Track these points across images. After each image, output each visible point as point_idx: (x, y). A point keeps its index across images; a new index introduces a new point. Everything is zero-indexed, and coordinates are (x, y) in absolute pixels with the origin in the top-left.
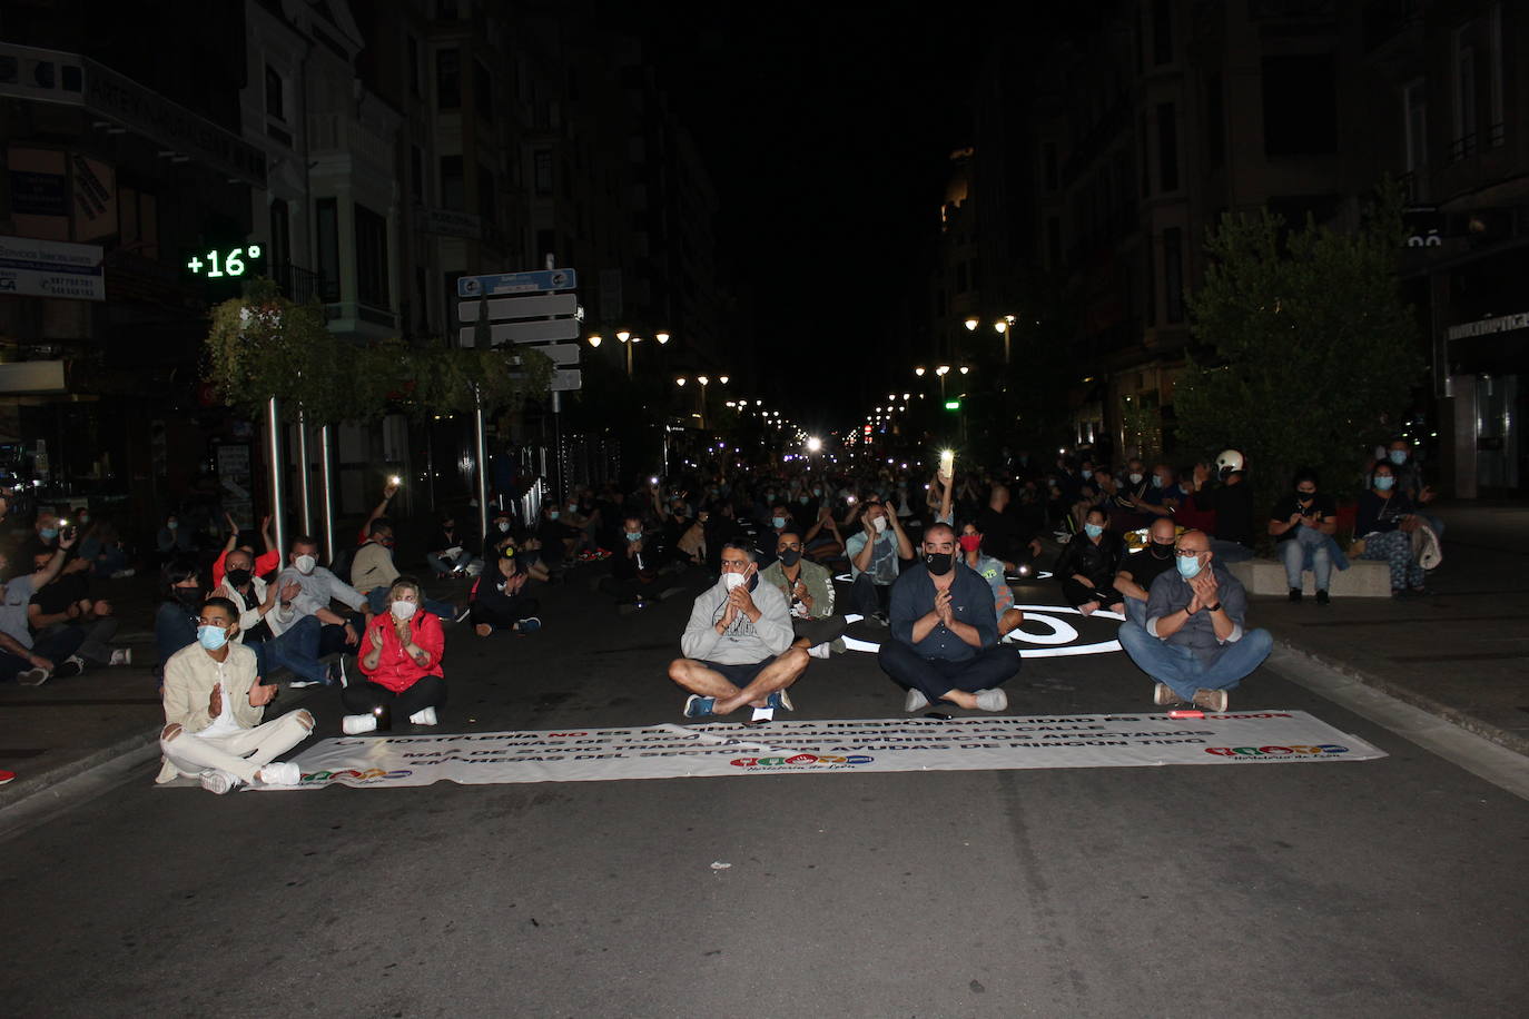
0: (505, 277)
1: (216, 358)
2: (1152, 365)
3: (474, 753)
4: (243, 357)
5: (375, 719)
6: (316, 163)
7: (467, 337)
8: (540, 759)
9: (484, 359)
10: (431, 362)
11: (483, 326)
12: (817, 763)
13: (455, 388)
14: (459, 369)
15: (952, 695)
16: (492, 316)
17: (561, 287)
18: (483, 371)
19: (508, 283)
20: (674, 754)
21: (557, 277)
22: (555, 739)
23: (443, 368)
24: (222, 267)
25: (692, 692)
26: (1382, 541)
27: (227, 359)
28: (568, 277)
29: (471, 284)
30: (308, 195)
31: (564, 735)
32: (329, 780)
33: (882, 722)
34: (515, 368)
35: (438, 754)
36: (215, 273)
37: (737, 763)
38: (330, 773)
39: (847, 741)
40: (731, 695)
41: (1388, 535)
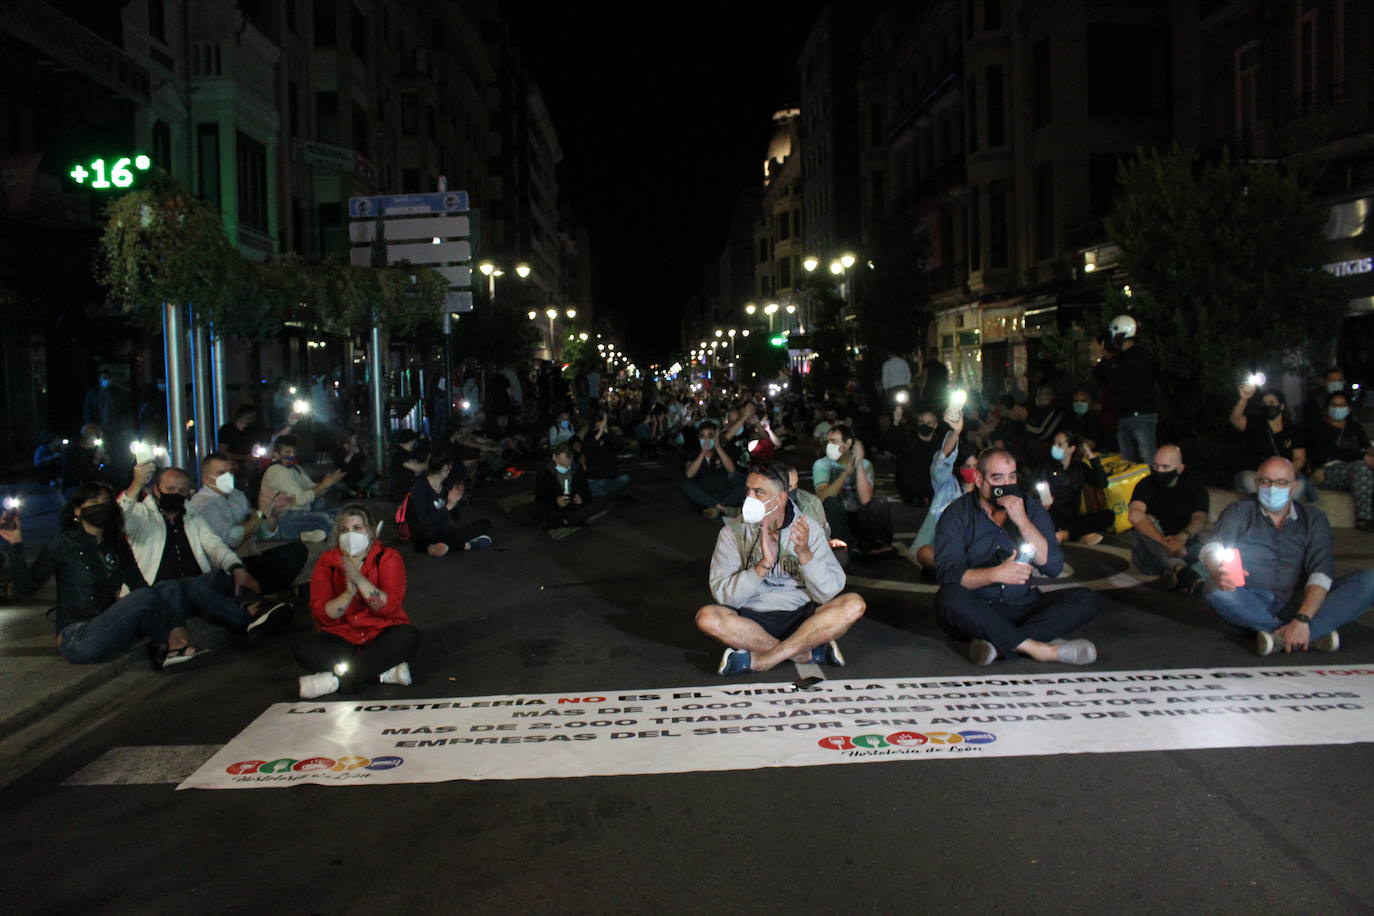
0: (397, 199)
1: (112, 258)
2: (975, 305)
3: (474, 729)
4: (144, 258)
5: (336, 679)
6: (197, 88)
7: (361, 258)
8: (565, 738)
9: (382, 276)
10: (328, 278)
11: (380, 245)
12: (929, 745)
13: (352, 306)
14: (356, 287)
15: (1027, 646)
16: (389, 235)
17: (453, 209)
18: (379, 289)
19: (400, 204)
20: (736, 730)
21: (450, 199)
22: (567, 706)
23: (340, 285)
24: (108, 177)
25: (726, 646)
26: (1344, 471)
27: (125, 260)
28: (461, 200)
29: (362, 204)
30: (189, 119)
31: (577, 700)
32: (294, 773)
33: (960, 679)
34: (413, 289)
35: (427, 730)
36: (100, 184)
37: (825, 743)
38: (292, 761)
39: (939, 708)
40: (768, 648)
41: (1350, 465)
